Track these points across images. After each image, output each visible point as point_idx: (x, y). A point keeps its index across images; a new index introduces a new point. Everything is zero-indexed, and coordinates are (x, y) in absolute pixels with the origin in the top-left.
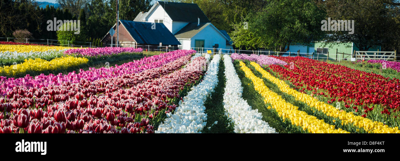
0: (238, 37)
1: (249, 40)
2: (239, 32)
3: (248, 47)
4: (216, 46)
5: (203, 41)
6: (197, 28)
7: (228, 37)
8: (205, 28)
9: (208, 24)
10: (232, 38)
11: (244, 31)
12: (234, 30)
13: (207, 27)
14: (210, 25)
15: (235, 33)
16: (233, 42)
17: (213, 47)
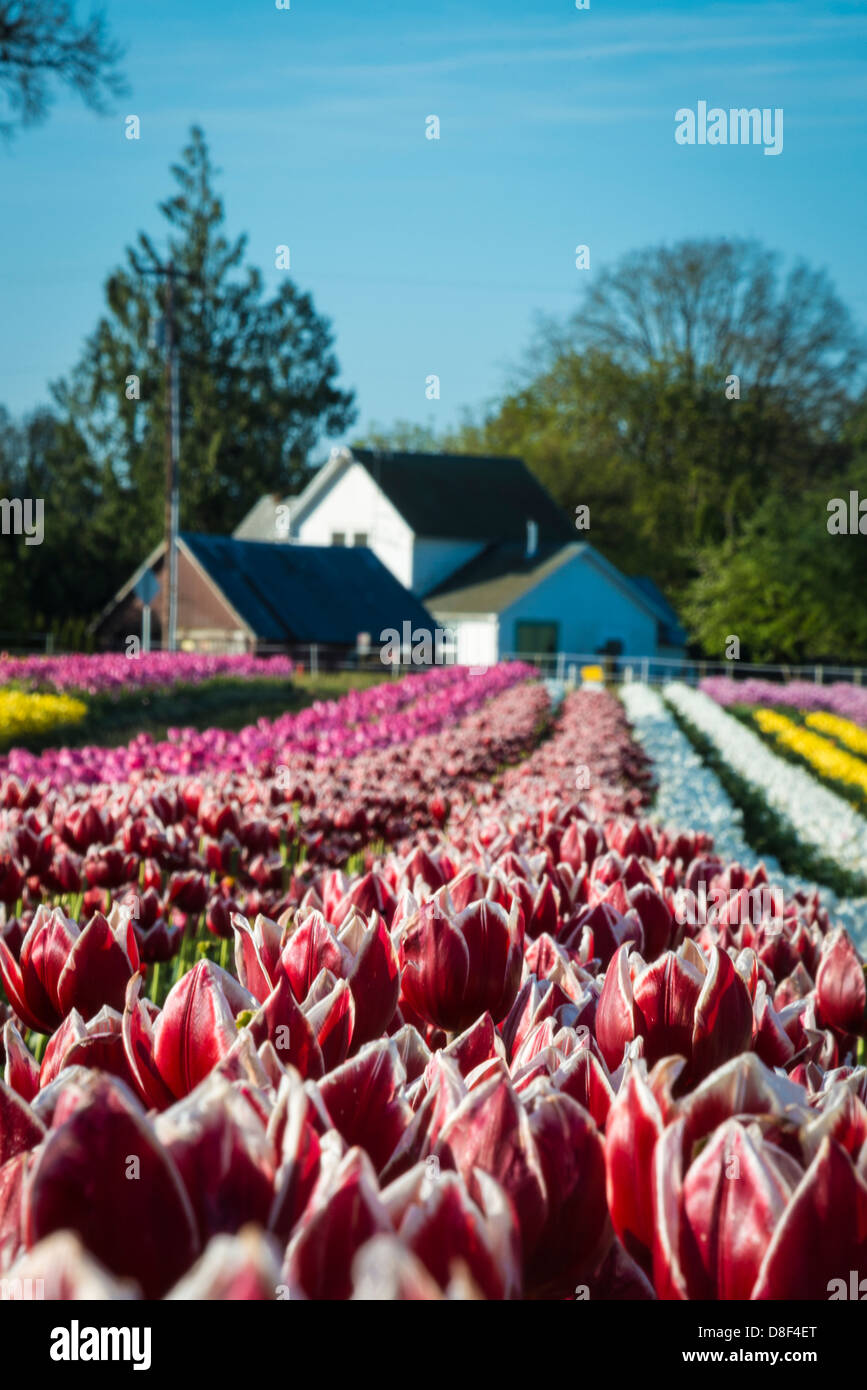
0: (718, 606)
1: (768, 620)
2: (722, 584)
3: (762, 653)
4: (613, 648)
5: (553, 627)
6: (523, 565)
7: (672, 607)
8: (562, 571)
9: (575, 549)
10: (692, 614)
11: (745, 578)
12: (694, 574)
13: (571, 563)
14: (585, 556)
15: (701, 588)
16: (690, 629)
17: (601, 651)
